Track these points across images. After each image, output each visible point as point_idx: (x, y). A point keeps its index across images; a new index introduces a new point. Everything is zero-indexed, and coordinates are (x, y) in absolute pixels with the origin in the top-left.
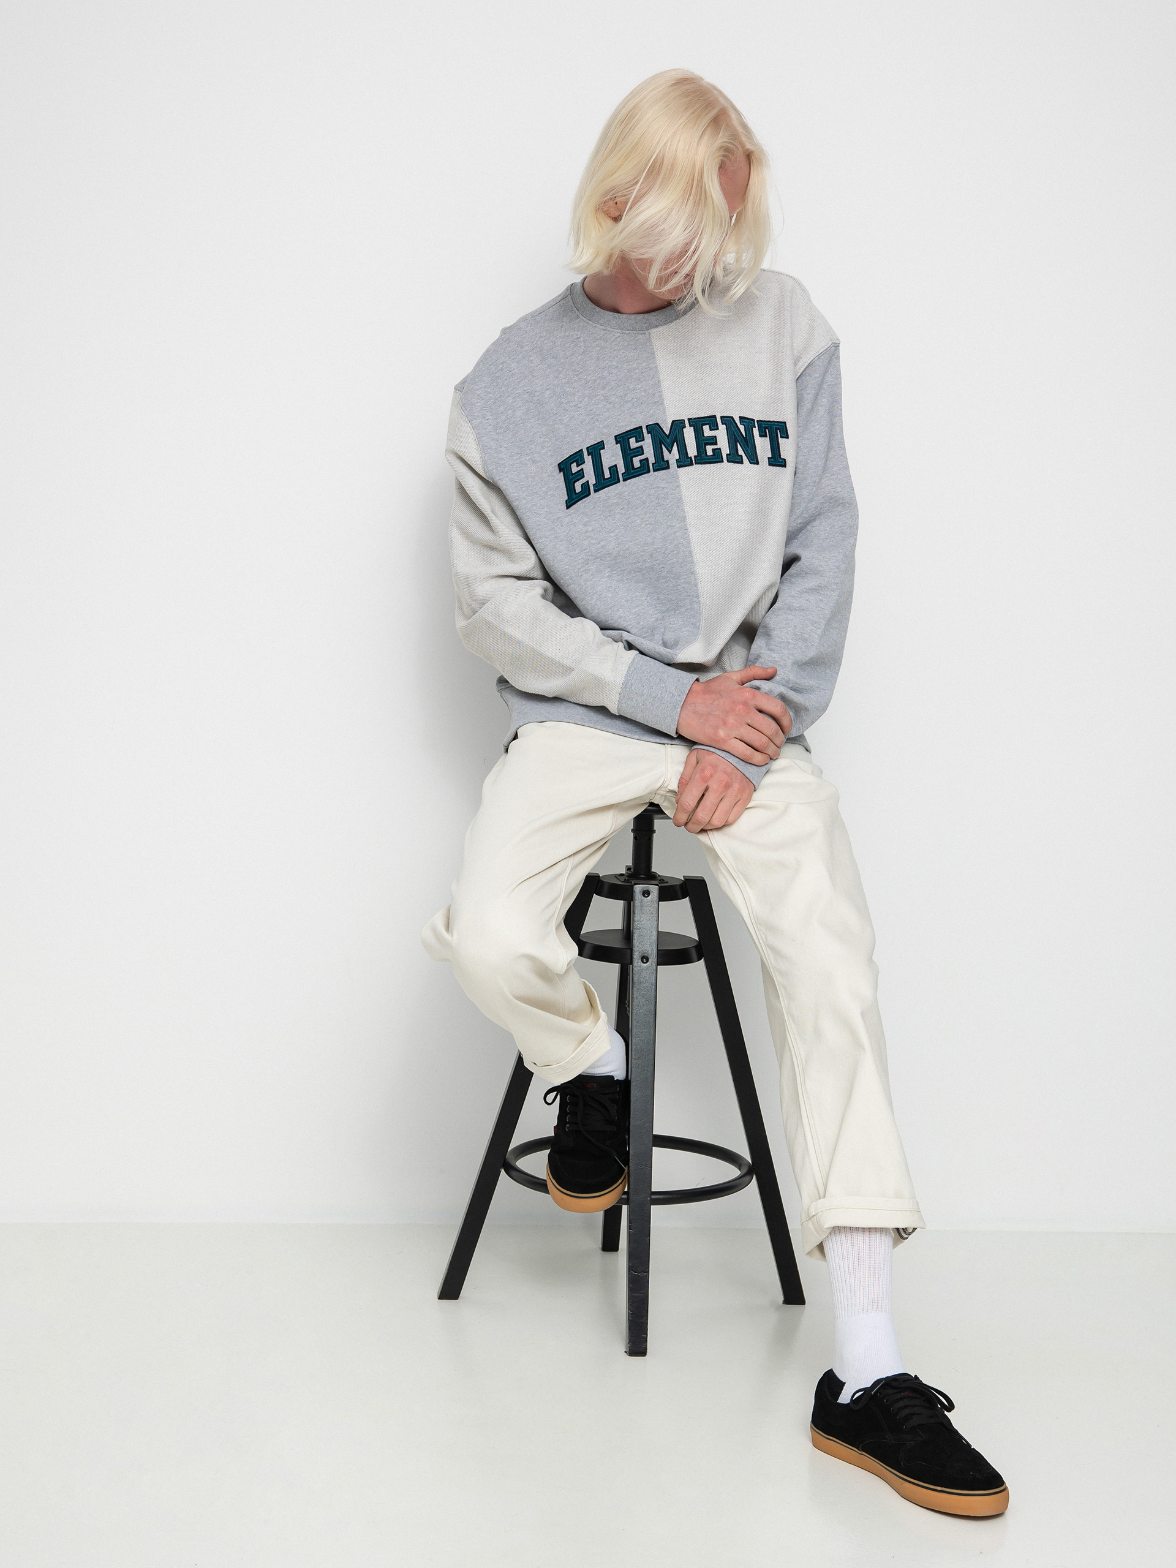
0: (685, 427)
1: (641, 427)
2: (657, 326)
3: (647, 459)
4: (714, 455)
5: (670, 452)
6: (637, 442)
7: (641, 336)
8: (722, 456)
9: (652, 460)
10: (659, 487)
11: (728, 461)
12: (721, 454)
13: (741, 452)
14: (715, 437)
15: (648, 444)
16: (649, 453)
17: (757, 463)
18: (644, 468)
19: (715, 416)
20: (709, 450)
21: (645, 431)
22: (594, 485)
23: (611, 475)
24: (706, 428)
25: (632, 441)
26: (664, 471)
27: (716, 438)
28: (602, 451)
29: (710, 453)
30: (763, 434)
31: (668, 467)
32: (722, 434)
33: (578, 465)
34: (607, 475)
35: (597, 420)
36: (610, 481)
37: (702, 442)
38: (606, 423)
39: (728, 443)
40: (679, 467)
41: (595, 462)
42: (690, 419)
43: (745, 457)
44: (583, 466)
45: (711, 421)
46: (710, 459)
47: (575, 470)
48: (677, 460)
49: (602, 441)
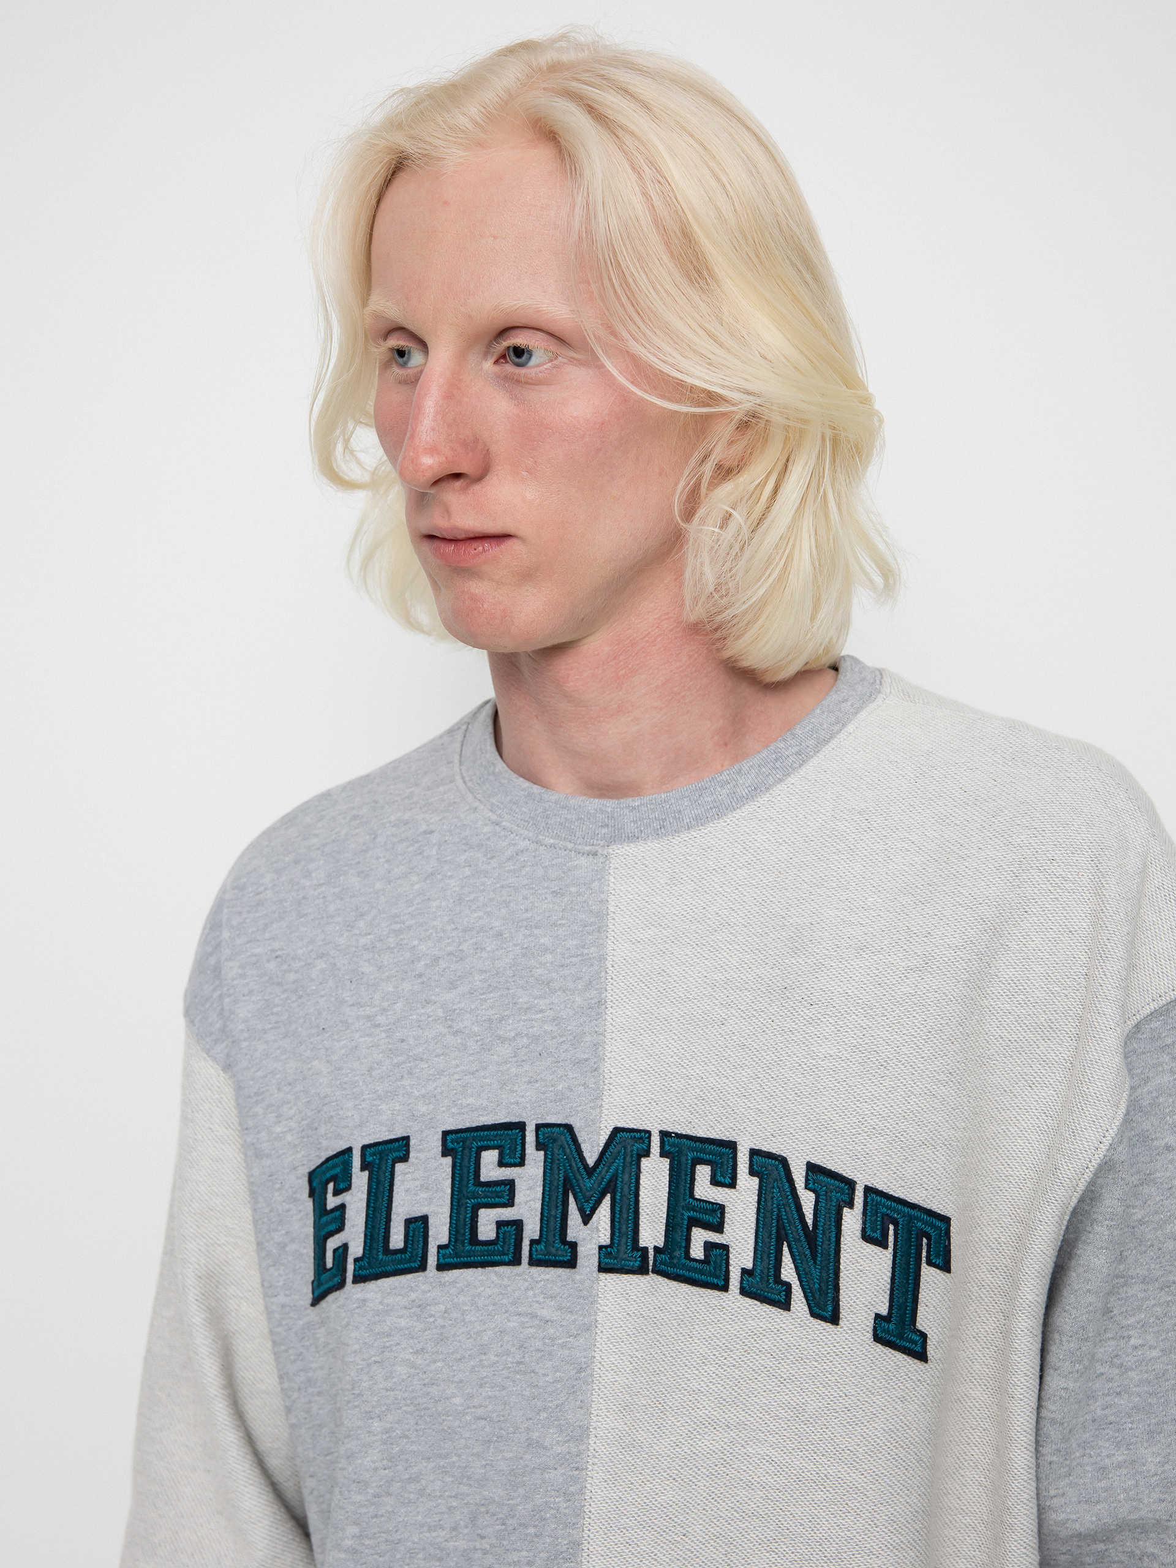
2: (633, 838)
3: (518, 1225)
4: (706, 1261)
5: (586, 1219)
6: (501, 1164)
7: (583, 861)
8: (727, 1272)
9: (532, 1229)
10: (534, 1316)
11: (744, 1292)
12: (729, 1264)
13: (788, 1272)
14: (722, 1208)
15: (530, 1180)
16: (529, 1206)
17: (834, 1319)
18: (506, 1248)
19: (732, 1146)
20: (699, 1238)
21: (530, 1137)
22: (356, 1261)
23: (406, 1242)
24: (703, 1173)
25: (489, 1158)
26: (559, 1271)
27: (723, 1213)
28: (399, 1167)
29: (697, 1251)
30: (877, 1235)
31: (571, 1263)
32: (741, 1205)
33: (336, 1193)
34: (397, 1240)
35: (410, 1073)
36: (400, 1262)
37: (684, 1212)
38: (431, 1086)
39: (753, 1235)
40: (603, 1269)
41: (376, 1193)
42: (664, 1134)
43: (800, 1290)
44: (345, 1198)
45: (721, 1155)
46: (695, 1270)
47: (332, 1202)
48: (601, 1248)
49: (407, 1139)
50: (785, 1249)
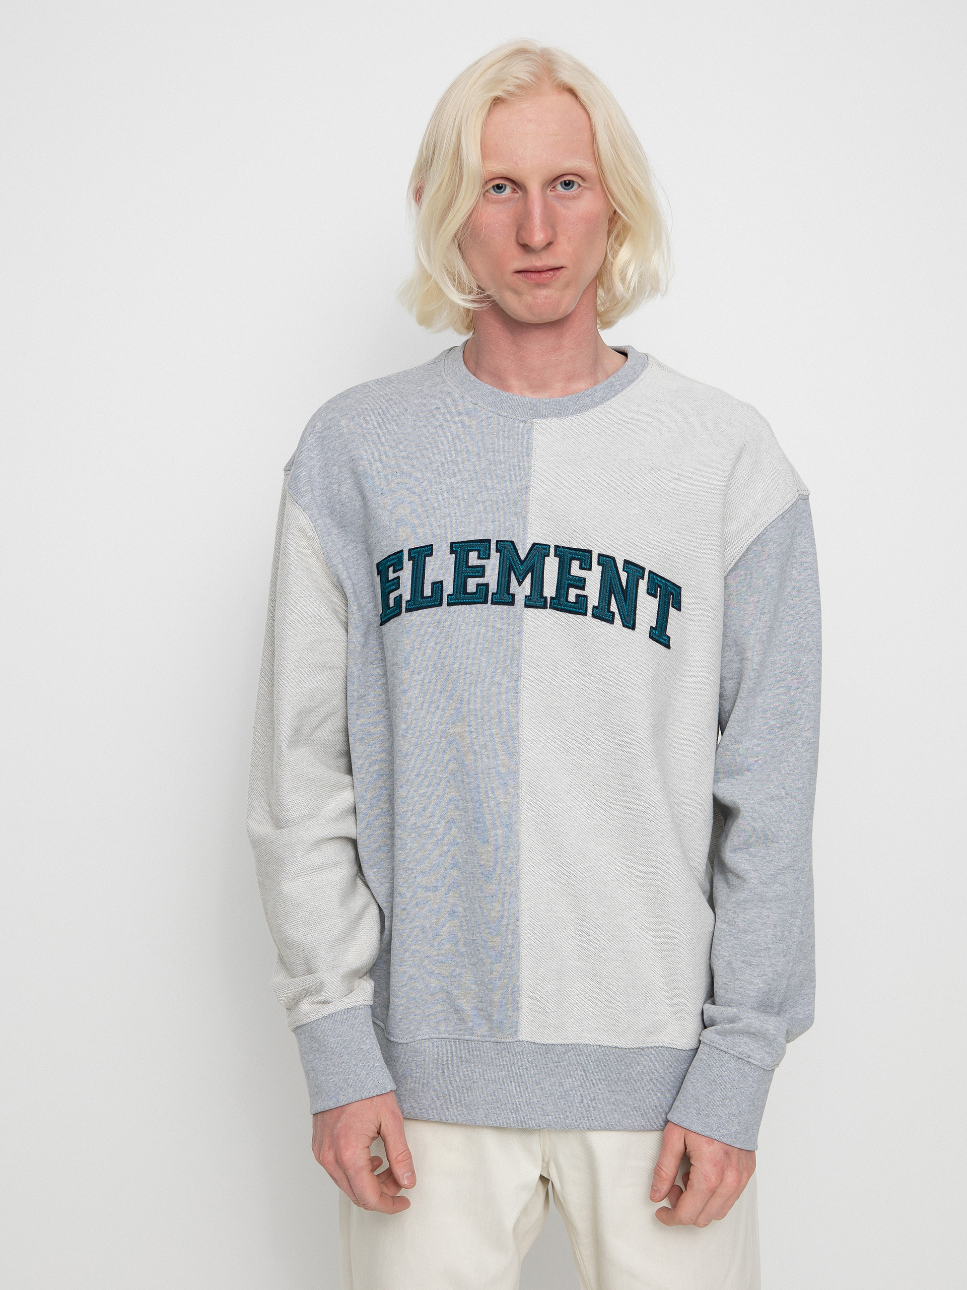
0: (548, 555)
1: (489, 541)
2: (545, 417)
3: (487, 585)
4: (577, 602)
5: (520, 583)
6: (479, 558)
7: (521, 425)
8: (587, 607)
9: (493, 588)
10: (493, 627)
11: (593, 616)
12: (587, 604)
13: (614, 607)
14: (585, 579)
15: (492, 565)
16: (491, 577)
17: (633, 628)
18: (481, 596)
19: (590, 552)
20: (573, 593)
21: (493, 546)
22: (407, 602)
23: (432, 593)
24: (575, 564)
25: (473, 555)
26: (505, 607)
27: (585, 581)
28: (427, 559)
29: (572, 598)
30: (653, 592)
31: (512, 603)
32: (593, 578)
33: (394, 572)
34: (428, 592)
36: (429, 602)
37: (566, 581)
39: (598, 592)
40: (526, 606)
41: (417, 571)
42: (557, 547)
43: (619, 616)
44: (399, 573)
45: (584, 556)
46: (571, 607)
47: (392, 576)
48: (526, 596)
49: (432, 545)
50: (613, 597)
